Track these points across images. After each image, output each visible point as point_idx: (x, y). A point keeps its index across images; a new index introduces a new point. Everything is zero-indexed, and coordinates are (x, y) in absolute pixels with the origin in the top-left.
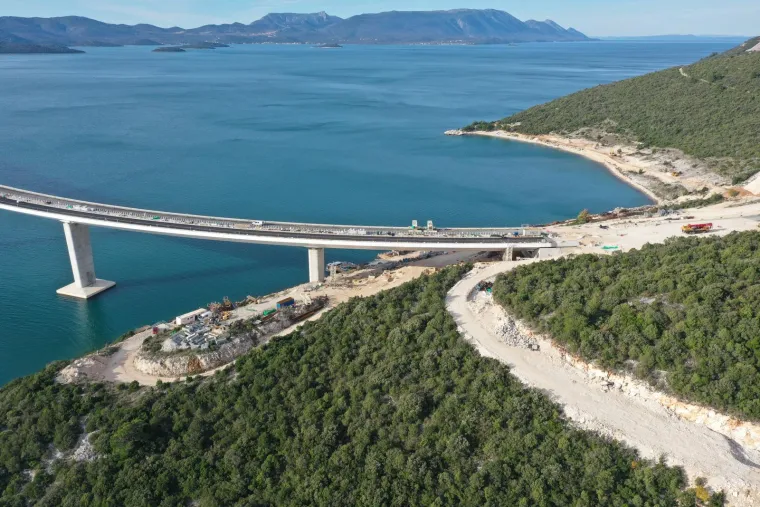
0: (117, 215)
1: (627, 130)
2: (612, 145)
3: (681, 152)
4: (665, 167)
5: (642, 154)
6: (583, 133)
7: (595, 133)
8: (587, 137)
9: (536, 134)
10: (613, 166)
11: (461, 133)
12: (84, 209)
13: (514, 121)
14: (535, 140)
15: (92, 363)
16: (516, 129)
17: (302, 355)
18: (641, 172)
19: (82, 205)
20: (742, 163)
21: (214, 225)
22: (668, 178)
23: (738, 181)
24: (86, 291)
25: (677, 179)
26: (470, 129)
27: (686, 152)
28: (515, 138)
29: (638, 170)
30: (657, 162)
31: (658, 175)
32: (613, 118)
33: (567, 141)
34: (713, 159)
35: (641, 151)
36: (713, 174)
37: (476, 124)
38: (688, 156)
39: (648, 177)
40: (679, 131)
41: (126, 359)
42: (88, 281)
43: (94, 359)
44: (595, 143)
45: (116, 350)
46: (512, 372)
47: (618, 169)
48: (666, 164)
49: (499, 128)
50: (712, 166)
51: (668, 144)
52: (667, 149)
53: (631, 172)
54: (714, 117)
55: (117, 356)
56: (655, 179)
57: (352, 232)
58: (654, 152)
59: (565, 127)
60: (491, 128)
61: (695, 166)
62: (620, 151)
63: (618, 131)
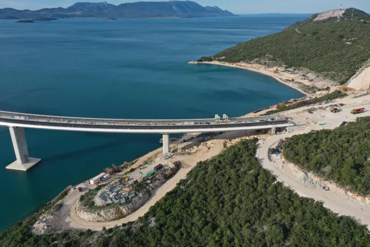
0: (44, 121)
1: (278, 59)
2: (272, 67)
3: (309, 70)
4: (303, 77)
5: (289, 71)
6: (257, 61)
7: (263, 61)
8: (260, 64)
9: (234, 62)
10: (277, 77)
11: (196, 63)
12: (22, 118)
13: (221, 56)
14: (234, 65)
15: (51, 217)
16: (223, 60)
17: (191, 203)
18: (293, 80)
19: (20, 116)
20: (340, 74)
21: (105, 124)
22: (306, 82)
23: (342, 83)
24: (25, 166)
25: (312, 83)
26: (201, 60)
27: (311, 69)
28: (224, 65)
29: (291, 79)
30: (298, 75)
31: (301, 81)
32: (270, 54)
33: (250, 65)
34: (325, 72)
35: (287, 69)
36: (328, 80)
37: (203, 58)
38: (313, 72)
39: (297, 82)
40: (303, 59)
41: (69, 211)
42: (25, 160)
43: (52, 214)
44: (264, 66)
45: (61, 205)
46: (324, 206)
47: (280, 79)
48: (303, 75)
49: (215, 60)
50: (326, 76)
51: (300, 66)
52: (301, 68)
53: (288, 80)
54: (318, 52)
55: (63, 210)
56: (301, 83)
57: (186, 124)
58: (295, 70)
59: (248, 58)
60: (211, 60)
61: (318, 76)
62: (277, 70)
63: (274, 60)
